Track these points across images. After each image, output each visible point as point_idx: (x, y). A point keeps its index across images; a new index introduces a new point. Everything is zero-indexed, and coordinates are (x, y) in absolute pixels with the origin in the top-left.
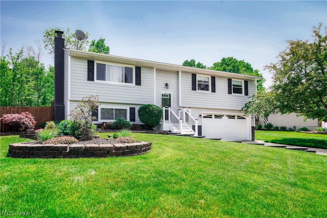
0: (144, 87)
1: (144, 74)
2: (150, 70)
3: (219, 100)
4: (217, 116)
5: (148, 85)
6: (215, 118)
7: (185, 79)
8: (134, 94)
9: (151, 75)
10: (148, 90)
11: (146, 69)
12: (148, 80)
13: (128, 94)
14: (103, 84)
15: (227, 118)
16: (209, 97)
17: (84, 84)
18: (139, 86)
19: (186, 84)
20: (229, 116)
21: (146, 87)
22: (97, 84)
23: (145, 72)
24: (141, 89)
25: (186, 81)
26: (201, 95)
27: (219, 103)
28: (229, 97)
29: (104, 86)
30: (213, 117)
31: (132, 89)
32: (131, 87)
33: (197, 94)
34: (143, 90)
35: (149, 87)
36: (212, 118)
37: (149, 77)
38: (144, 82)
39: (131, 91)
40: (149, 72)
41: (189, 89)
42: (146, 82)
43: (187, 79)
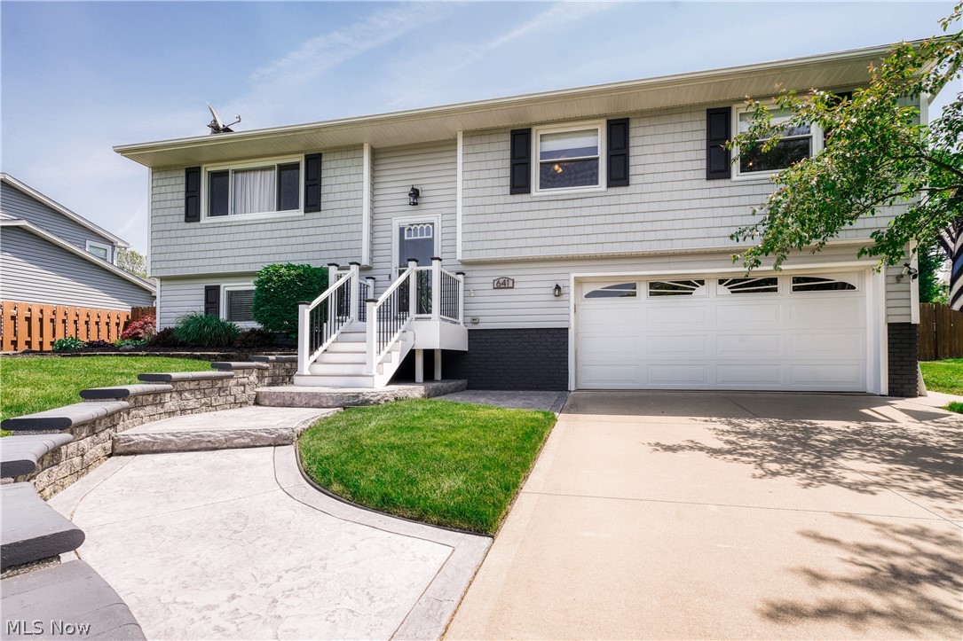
0: (329, 213)
1: (331, 173)
2: (351, 154)
3: (650, 217)
4: (660, 288)
5: (343, 204)
6: (651, 294)
7: (482, 157)
8: (300, 240)
9: (353, 170)
10: (344, 220)
11: (337, 156)
12: (343, 188)
13: (285, 241)
14: (220, 226)
15: (724, 290)
16: (595, 211)
17: (179, 233)
18: (316, 215)
19: (485, 174)
20: (734, 281)
21: (337, 213)
22: (208, 226)
23: (334, 164)
24: (322, 222)
25: (483, 166)
26: (554, 205)
27: (648, 226)
28: (715, 193)
29: (222, 230)
30: (643, 290)
31: (296, 225)
32: (292, 220)
33: (535, 206)
34: (328, 222)
35: (345, 212)
36: (634, 294)
37: (346, 179)
38: (331, 197)
39: (291, 233)
40: (349, 162)
41: (499, 191)
42: (338, 197)
43: (489, 156)
